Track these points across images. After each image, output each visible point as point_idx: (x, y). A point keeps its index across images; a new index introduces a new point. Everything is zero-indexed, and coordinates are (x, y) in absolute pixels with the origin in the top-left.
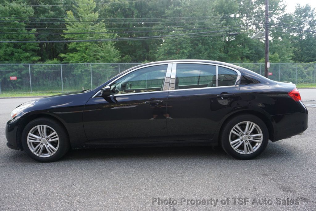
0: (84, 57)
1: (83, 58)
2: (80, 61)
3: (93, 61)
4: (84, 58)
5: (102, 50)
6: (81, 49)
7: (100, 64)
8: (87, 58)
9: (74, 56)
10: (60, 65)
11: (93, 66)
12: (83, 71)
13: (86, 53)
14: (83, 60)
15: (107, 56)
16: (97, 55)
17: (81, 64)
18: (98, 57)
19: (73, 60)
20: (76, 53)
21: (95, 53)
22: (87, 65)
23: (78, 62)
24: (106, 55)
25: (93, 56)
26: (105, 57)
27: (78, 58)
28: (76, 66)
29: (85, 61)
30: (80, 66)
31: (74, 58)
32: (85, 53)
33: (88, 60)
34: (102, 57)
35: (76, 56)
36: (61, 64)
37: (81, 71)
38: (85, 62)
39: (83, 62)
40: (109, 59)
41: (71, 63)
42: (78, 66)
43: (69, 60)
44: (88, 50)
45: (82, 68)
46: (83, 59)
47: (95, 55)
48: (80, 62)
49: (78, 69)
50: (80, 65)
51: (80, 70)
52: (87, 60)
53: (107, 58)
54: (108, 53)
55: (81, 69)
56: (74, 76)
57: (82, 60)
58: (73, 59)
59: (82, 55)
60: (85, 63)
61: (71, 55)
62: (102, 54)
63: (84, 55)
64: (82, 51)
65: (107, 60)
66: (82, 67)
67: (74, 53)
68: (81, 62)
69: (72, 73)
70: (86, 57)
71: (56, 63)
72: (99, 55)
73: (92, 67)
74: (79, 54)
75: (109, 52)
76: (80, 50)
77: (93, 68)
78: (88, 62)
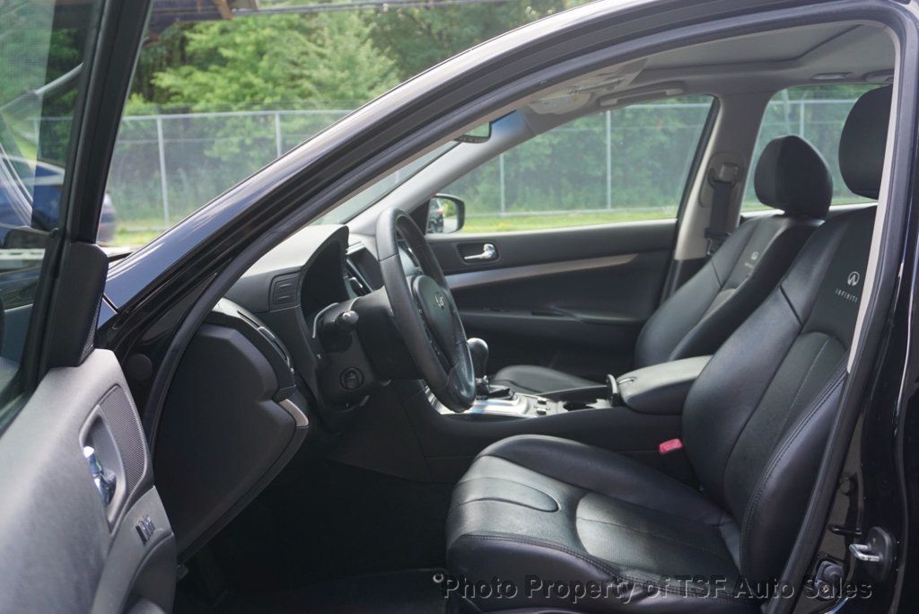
0: (249, 85)
1: (246, 91)
2: (237, 101)
3: (286, 103)
4: (252, 91)
5: (322, 56)
6: (241, 56)
7: (314, 115)
8: (262, 89)
9: (212, 83)
10: (154, 121)
11: (285, 125)
12: (248, 141)
13: (260, 72)
14: (248, 99)
15: (343, 81)
16: (301, 77)
17: (242, 113)
18: (307, 85)
19: (208, 101)
20: (217, 72)
21: (296, 71)
22: (265, 117)
23: (228, 109)
24: (340, 75)
25: (290, 83)
26: (335, 88)
27: (229, 90)
28: (220, 124)
29: (254, 103)
30: (235, 122)
31: (212, 90)
32: (255, 70)
33: (268, 101)
34: (320, 85)
35: (220, 82)
36: (159, 118)
37: (242, 145)
38: (257, 107)
39: (248, 108)
40: (351, 93)
41: (203, 111)
42: (229, 123)
43: (195, 102)
44: (266, 57)
45: (243, 130)
46: (247, 96)
47: (293, 78)
48: (235, 108)
49: (227, 136)
50: (237, 117)
51: (235, 140)
52: (263, 99)
53: (342, 89)
54: (348, 68)
55: (242, 134)
56: (216, 163)
57: (244, 97)
58: (209, 95)
59: (243, 80)
60: (257, 111)
61: (200, 77)
62: (322, 73)
63: (251, 77)
64: (242, 62)
65: (342, 96)
66: (244, 126)
67: (213, 67)
68: (241, 109)
69: (207, 153)
70: (257, 89)
71: (142, 115)
72: (309, 77)
73: (282, 128)
74: (231, 74)
75: (350, 64)
76: (234, 60)
77: (285, 132)
78: (269, 108)
